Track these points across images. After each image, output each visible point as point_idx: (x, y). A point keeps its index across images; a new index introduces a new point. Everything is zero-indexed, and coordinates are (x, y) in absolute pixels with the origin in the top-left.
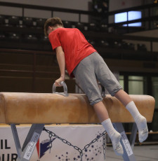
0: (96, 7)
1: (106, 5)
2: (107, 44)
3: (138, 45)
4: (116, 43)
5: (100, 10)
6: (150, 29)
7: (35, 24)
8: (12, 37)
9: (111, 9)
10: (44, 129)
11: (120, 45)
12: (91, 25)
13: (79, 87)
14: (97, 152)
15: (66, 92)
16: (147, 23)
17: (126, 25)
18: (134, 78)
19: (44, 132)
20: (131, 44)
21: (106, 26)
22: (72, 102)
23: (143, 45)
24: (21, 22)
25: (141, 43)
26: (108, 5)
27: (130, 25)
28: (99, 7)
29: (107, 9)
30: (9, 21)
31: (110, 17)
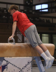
0: (27, 2)
1: (31, 2)
2: (32, 19)
3: (46, 20)
4: (36, 19)
5: (29, 4)
6: (52, 13)
9: (34, 3)
10: (4, 60)
11: (38, 20)
13: (19, 39)
14: (28, 69)
15: (14, 42)
16: (50, 10)
17: (41, 11)
18: (44, 35)
19: (4, 61)
20: (43, 20)
21: (32, 11)
22: (17, 47)
23: (49, 20)
26: (33, 1)
27: (43, 11)
28: (28, 2)
29: (32, 3)
31: (33, 7)
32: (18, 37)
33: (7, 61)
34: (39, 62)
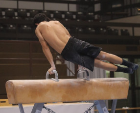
2: (94, 31)
3: (122, 31)
4: (101, 29)
6: (131, 15)
7: (28, 14)
8: (10, 28)
10: (44, 107)
11: (105, 31)
12: (79, 13)
13: (70, 71)
15: (57, 78)
20: (115, 30)
21: (92, 14)
23: (126, 30)
24: (16, 14)
25: (124, 29)
30: (6, 13)
31: (96, 6)
32: (68, 66)
33: (49, 110)
34: (103, 109)
